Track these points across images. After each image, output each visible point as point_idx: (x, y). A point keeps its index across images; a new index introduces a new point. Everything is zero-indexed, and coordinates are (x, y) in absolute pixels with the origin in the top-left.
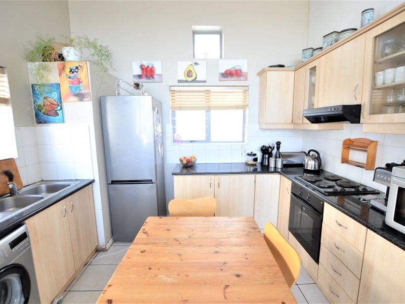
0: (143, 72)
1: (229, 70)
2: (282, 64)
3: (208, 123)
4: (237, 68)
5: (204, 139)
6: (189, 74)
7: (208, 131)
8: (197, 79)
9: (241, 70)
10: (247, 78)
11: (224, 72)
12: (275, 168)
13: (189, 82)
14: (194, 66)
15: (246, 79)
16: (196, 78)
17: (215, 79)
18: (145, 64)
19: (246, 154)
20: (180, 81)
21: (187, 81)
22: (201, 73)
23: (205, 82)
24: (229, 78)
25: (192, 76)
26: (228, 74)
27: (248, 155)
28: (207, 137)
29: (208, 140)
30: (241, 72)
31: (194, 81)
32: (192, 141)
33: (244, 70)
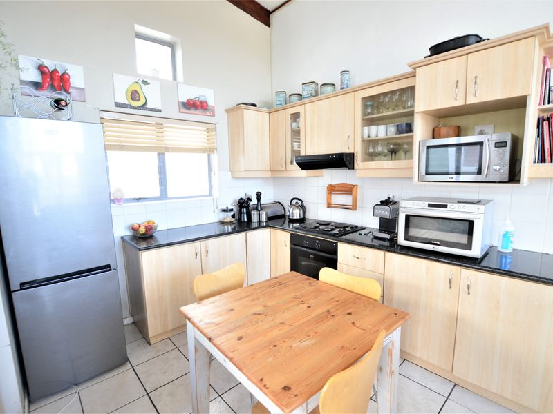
0: (43, 79)
1: (192, 100)
2: (255, 103)
3: (162, 170)
4: (202, 99)
5: (158, 194)
6: (134, 95)
7: (163, 182)
8: (148, 106)
9: (206, 102)
10: (214, 114)
11: (185, 101)
12: (259, 222)
13: (135, 108)
14: (142, 85)
15: (213, 115)
16: (145, 104)
17: (173, 111)
18: (50, 64)
20: (117, 105)
21: (131, 107)
22: (152, 97)
23: (159, 111)
24: (192, 111)
25: (139, 100)
26: (191, 105)
27: (224, 211)
28: (161, 191)
29: (163, 195)
30: (207, 105)
31: (143, 107)
32: (140, 199)
33: (211, 102)
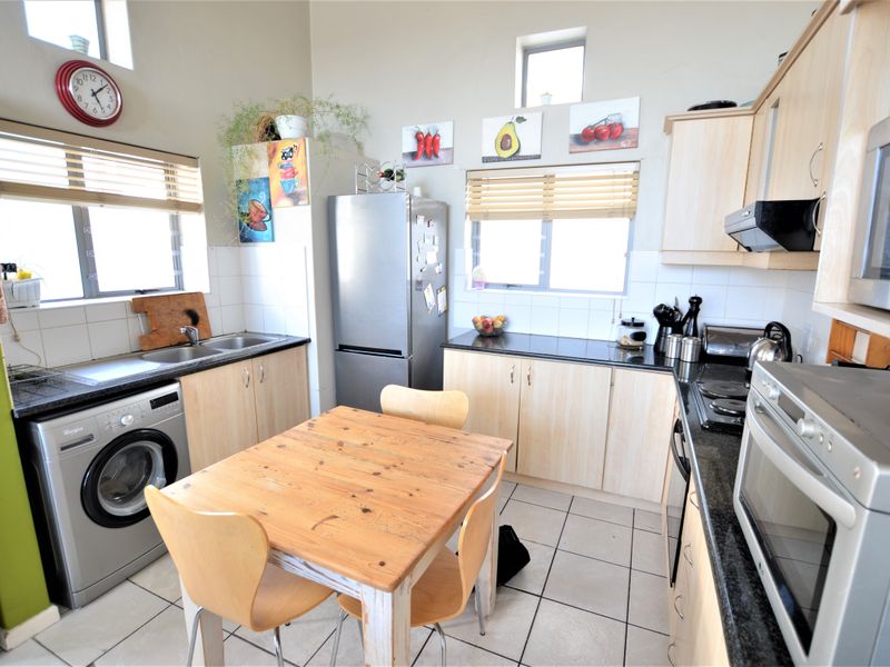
0: (419, 147)
1: (592, 127)
2: (729, 99)
3: (546, 247)
4: (614, 120)
5: (536, 282)
6: (505, 142)
7: (545, 264)
8: (522, 153)
9: (621, 124)
10: (637, 142)
11: (580, 132)
12: (679, 360)
13: (504, 160)
14: (516, 124)
15: (635, 145)
16: (518, 151)
17: (560, 150)
18: (424, 129)
19: (619, 322)
20: (486, 160)
21: (499, 159)
22: (528, 139)
23: (538, 157)
24: (593, 146)
25: (510, 147)
26: (590, 136)
28: (541, 277)
29: (543, 285)
30: (623, 129)
31: (515, 157)
32: (509, 286)
33: (631, 122)
